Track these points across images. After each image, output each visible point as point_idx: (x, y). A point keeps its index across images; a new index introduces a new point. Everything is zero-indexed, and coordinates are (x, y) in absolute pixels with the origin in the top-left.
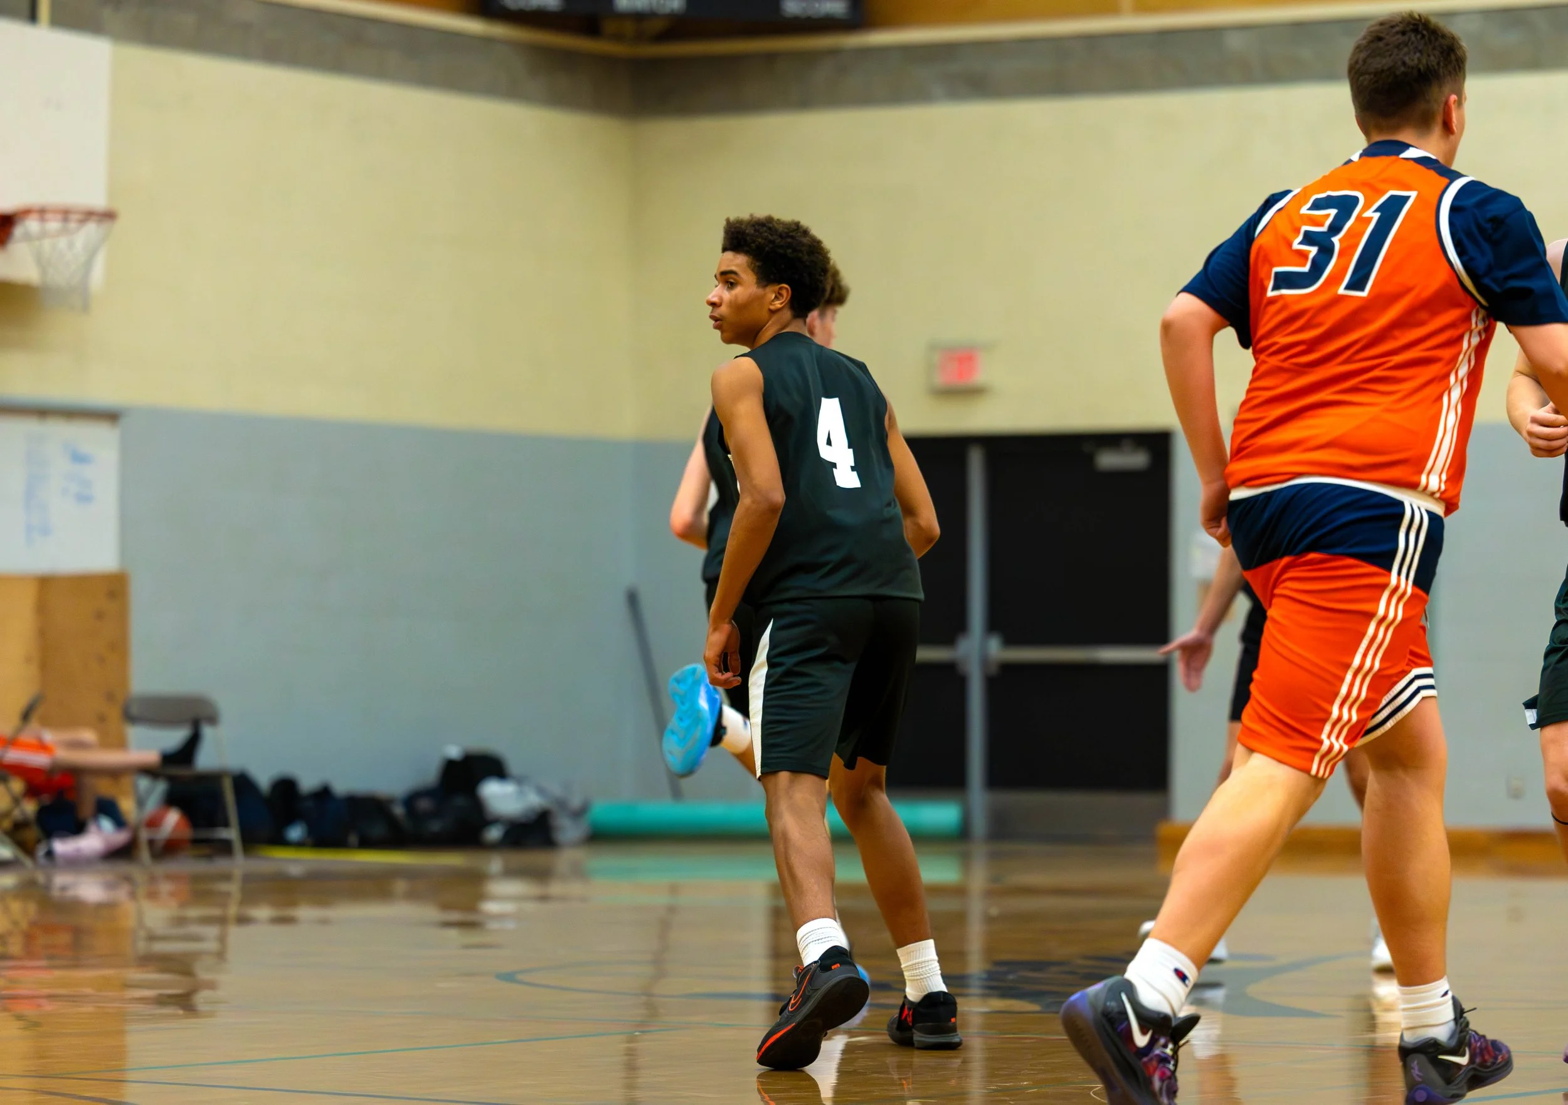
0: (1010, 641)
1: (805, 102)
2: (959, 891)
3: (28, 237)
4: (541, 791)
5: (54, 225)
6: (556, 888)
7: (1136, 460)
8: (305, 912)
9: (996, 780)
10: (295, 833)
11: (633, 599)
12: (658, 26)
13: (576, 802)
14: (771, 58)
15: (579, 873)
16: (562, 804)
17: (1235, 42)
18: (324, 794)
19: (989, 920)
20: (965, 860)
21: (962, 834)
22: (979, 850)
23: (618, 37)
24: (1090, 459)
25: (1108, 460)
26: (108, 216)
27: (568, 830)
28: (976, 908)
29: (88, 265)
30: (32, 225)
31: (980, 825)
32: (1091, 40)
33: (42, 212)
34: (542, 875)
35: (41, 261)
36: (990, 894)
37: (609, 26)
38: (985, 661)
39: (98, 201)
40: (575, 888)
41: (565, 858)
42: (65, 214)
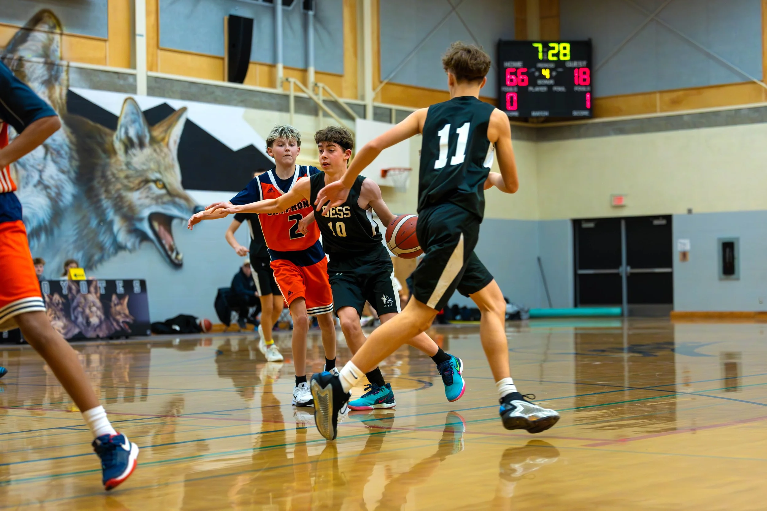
0: (632, 267)
1: (579, 137)
2: (621, 328)
3: (391, 175)
4: (517, 306)
5: (397, 172)
6: (522, 329)
7: (663, 222)
8: (461, 336)
9: (630, 302)
10: (458, 317)
11: (539, 259)
12: (542, 119)
13: (526, 309)
14: (570, 126)
15: (527, 326)
16: (523, 310)
17: (686, 118)
18: (465, 308)
19: (629, 336)
20: (622, 321)
21: (622, 315)
22: (626, 319)
23: (533, 123)
24: (652, 222)
25: (656, 222)
26: (410, 170)
27: (524, 316)
28: (626, 332)
29: (405, 182)
30: (391, 172)
31: (626, 313)
32: (649, 119)
33: (394, 169)
34: (518, 327)
35: (394, 181)
36: (629, 329)
37: (530, 120)
38: (626, 273)
39: (407, 166)
40: (526, 329)
41: (523, 323)
42: (400, 169)
